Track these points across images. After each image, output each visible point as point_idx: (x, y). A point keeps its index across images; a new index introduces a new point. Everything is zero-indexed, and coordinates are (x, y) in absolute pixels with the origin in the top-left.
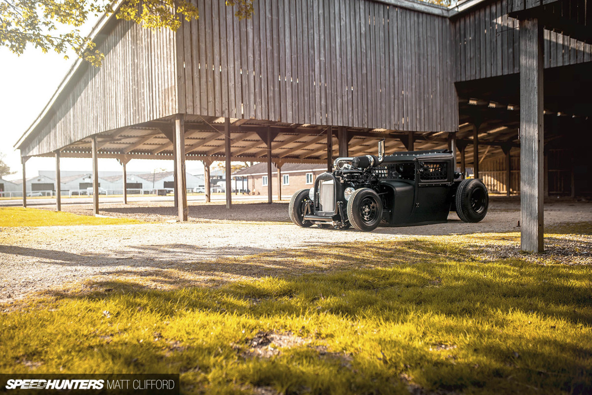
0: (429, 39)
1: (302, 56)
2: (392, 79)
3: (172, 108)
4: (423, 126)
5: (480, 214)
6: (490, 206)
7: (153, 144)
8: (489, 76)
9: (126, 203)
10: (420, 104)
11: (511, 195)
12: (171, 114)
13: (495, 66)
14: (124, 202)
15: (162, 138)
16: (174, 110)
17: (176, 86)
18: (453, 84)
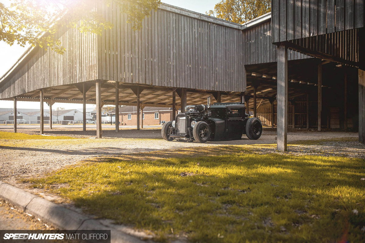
0: (231, 41)
1: (164, 49)
2: (211, 62)
3: (94, 76)
4: (227, 88)
5: (258, 135)
6: (263, 133)
7: (69, 94)
8: (262, 62)
9: (51, 128)
10: (226, 76)
11: (274, 127)
12: (93, 79)
13: (266, 57)
14: (50, 128)
15: (76, 90)
16: (95, 78)
17: (97, 64)
18: (244, 66)
